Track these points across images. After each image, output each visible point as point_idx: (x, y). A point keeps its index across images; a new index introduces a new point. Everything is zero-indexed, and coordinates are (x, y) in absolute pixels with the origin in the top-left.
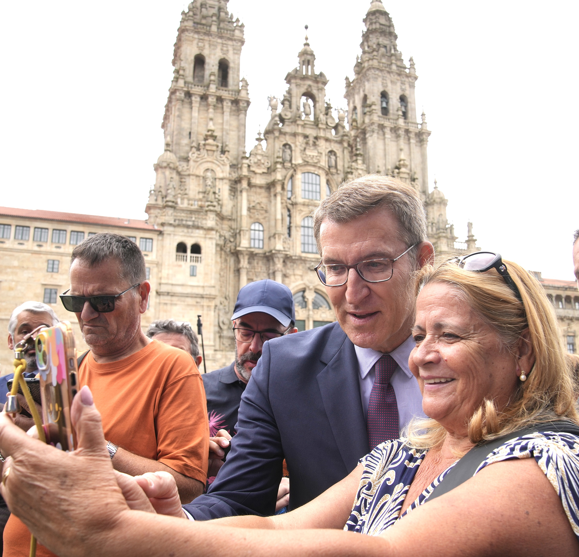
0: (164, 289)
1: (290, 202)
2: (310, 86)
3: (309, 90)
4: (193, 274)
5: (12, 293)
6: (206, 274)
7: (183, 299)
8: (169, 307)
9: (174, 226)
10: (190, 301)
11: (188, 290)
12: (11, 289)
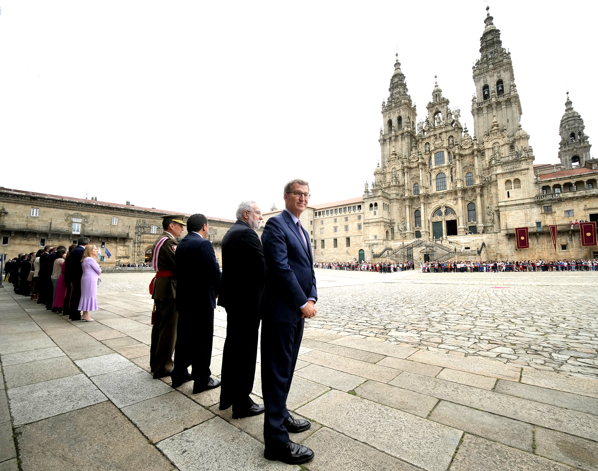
0: (366, 221)
1: (430, 169)
2: (437, 108)
3: (437, 110)
4: (375, 214)
5: (327, 231)
6: (379, 213)
7: (372, 224)
8: (368, 228)
9: (368, 199)
10: (374, 224)
11: (374, 220)
12: (327, 229)
